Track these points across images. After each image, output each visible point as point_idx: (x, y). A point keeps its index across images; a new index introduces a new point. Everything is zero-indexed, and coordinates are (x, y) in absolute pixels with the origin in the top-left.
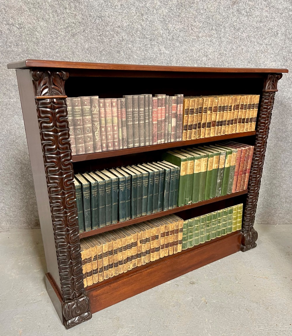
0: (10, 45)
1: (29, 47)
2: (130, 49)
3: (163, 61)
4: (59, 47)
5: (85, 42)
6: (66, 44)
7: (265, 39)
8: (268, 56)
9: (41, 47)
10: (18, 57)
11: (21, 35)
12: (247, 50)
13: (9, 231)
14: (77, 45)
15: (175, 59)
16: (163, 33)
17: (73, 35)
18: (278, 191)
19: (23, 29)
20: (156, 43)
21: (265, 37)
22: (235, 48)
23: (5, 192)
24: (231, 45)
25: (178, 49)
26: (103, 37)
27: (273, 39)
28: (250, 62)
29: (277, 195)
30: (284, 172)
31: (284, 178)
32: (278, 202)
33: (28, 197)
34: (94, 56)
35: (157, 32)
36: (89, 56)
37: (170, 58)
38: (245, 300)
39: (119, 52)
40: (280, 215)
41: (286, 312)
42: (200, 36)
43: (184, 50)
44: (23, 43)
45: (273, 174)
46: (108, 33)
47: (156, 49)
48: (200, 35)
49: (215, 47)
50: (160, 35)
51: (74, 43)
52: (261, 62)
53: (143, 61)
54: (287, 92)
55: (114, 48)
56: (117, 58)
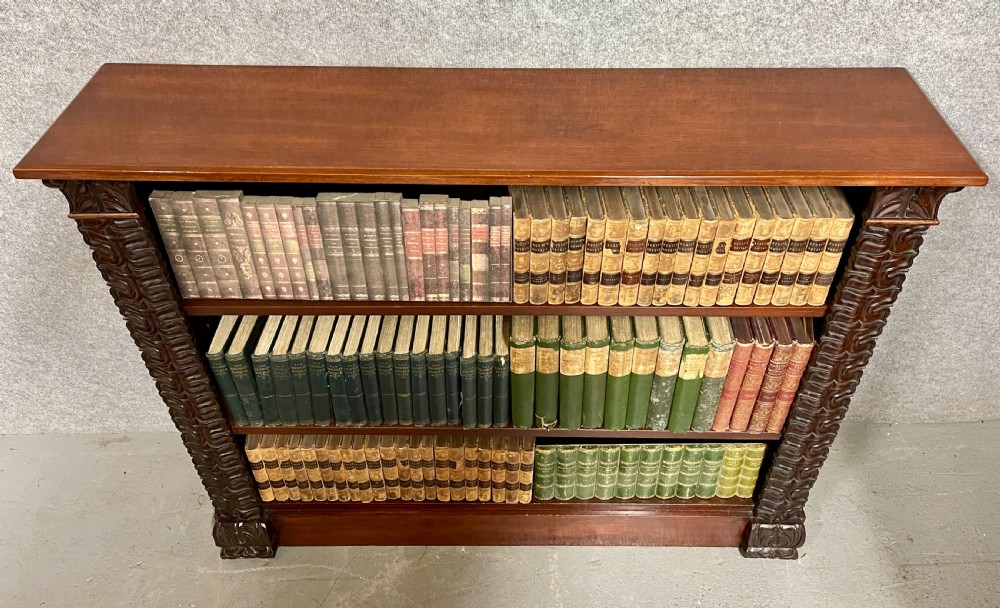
8: (943, 19)
29: (907, 366)
40: (908, 406)
43: (622, 12)
53: (474, 48)
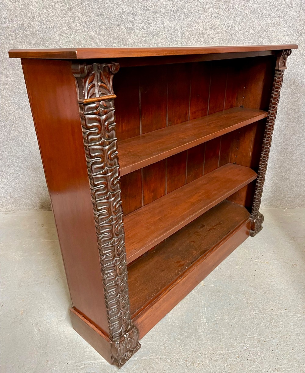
0: (4, 20)
1: (24, 23)
2: (131, 23)
3: (167, 35)
4: (55, 22)
5: (83, 15)
6: (63, 18)
7: (278, 10)
9: (37, 22)
10: (13, 34)
11: (15, 10)
12: (258, 23)
13: (15, 213)
14: (75, 19)
15: (179, 33)
16: (166, 5)
17: (71, 9)
18: (289, 175)
19: (17, 3)
20: (159, 15)
21: (277, 8)
22: (245, 21)
23: (8, 175)
24: (240, 18)
25: (183, 22)
26: (103, 10)
27: (287, 10)
28: (261, 36)
29: (287, 178)
30: (295, 155)
31: (295, 161)
32: (288, 186)
33: (31, 179)
34: (93, 30)
35: (159, 4)
36: (88, 31)
37: (175, 32)
38: (243, 285)
39: (119, 26)
40: (289, 199)
41: (283, 297)
42: (206, 8)
43: (189, 22)
44: (18, 19)
45: (283, 157)
46: (107, 6)
47: (159, 22)
48: (207, 6)
49: (223, 19)
50: (164, 6)
51: (72, 16)
52: (273, 36)
54: (301, 70)
55: (114, 21)
56: (118, 32)
